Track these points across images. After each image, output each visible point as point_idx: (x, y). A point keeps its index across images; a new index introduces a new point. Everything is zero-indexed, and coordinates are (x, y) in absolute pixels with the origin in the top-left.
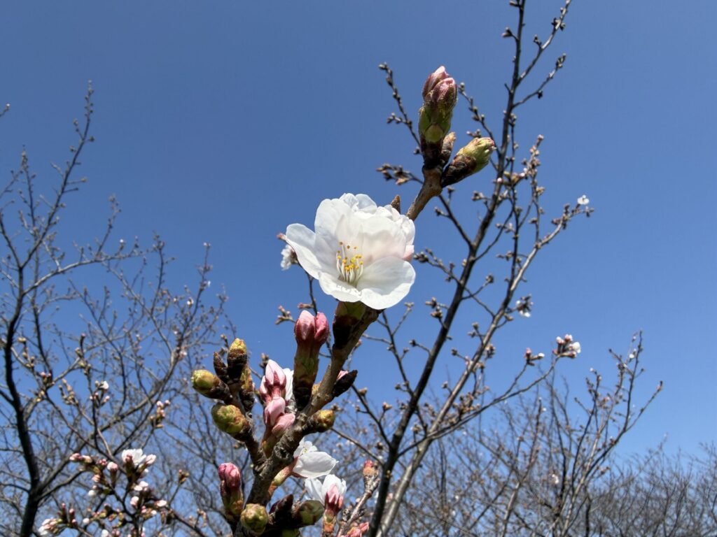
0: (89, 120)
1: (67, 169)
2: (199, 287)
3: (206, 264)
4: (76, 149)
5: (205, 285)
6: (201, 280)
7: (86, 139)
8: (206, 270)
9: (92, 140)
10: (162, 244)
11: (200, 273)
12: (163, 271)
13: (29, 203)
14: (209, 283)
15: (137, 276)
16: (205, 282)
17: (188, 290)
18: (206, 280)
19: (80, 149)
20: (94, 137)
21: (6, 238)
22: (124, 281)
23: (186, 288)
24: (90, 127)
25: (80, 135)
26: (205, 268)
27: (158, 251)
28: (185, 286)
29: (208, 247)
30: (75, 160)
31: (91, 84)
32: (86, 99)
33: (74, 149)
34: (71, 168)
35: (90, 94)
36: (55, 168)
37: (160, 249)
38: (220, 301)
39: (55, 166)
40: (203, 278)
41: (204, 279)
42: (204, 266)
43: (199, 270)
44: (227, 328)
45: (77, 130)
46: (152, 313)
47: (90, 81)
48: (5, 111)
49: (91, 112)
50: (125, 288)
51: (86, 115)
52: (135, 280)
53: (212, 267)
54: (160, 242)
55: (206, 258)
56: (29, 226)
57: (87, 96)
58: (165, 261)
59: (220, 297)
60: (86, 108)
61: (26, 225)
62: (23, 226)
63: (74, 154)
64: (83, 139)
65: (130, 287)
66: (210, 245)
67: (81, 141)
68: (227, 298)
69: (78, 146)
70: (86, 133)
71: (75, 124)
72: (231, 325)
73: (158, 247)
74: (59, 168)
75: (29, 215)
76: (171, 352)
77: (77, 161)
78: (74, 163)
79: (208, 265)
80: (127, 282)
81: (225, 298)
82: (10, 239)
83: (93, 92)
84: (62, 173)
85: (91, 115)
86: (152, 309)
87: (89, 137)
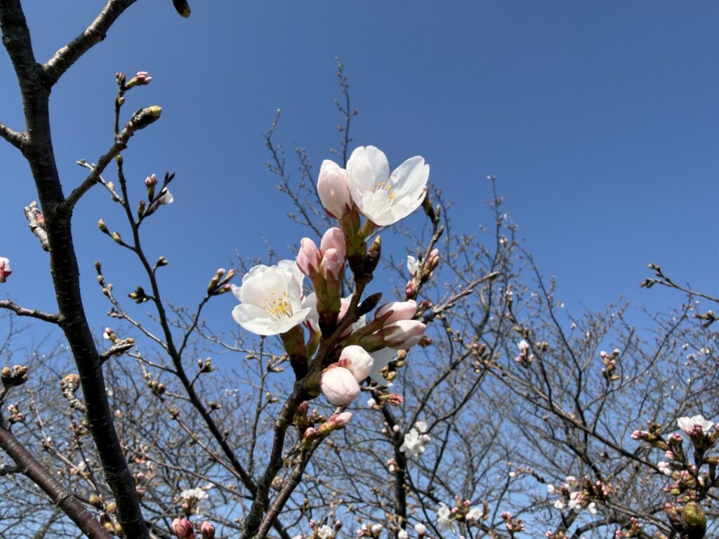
0: (347, 95)
1: (343, 149)
2: (496, 223)
3: (495, 197)
4: (344, 127)
5: (501, 219)
6: (495, 214)
7: (351, 115)
8: (498, 203)
9: (356, 113)
10: (438, 192)
11: (493, 209)
12: (448, 218)
13: (314, 192)
14: (505, 216)
15: (424, 229)
16: (501, 216)
17: (485, 230)
18: (500, 214)
19: (348, 126)
20: (357, 110)
21: (314, 228)
22: (413, 238)
23: (482, 228)
24: (350, 101)
25: (345, 112)
26: (496, 202)
27: (437, 199)
28: (480, 226)
29: (493, 179)
30: (346, 138)
31: (338, 60)
32: (339, 76)
33: (342, 128)
34: (346, 147)
35: (340, 70)
36: (333, 152)
37: (439, 197)
38: (511, 232)
39: (331, 150)
40: (497, 212)
41: (499, 214)
42: (494, 200)
43: (490, 206)
44: (521, 258)
45: (340, 109)
46: (448, 262)
47: (337, 58)
48: (278, 116)
49: (347, 86)
50: (416, 244)
51: (343, 92)
52: (423, 234)
53: (502, 198)
54: (436, 190)
55: (494, 191)
56: (319, 213)
57: (339, 73)
58: (446, 208)
59: (509, 228)
60: (341, 85)
61: (316, 212)
62: (315, 214)
63: (344, 132)
64: (348, 116)
65: (420, 242)
66: (494, 176)
67: (346, 118)
68: (517, 226)
69: (346, 124)
70: (348, 109)
71: (337, 104)
72: (525, 253)
73: (436, 195)
74: (335, 151)
75: (317, 202)
76: (479, 295)
77: (349, 138)
78: (347, 141)
79: (499, 198)
80: (415, 237)
81: (514, 227)
82: (317, 228)
83: (342, 66)
84: (339, 154)
85: (348, 89)
86: (448, 258)
87: (352, 112)
